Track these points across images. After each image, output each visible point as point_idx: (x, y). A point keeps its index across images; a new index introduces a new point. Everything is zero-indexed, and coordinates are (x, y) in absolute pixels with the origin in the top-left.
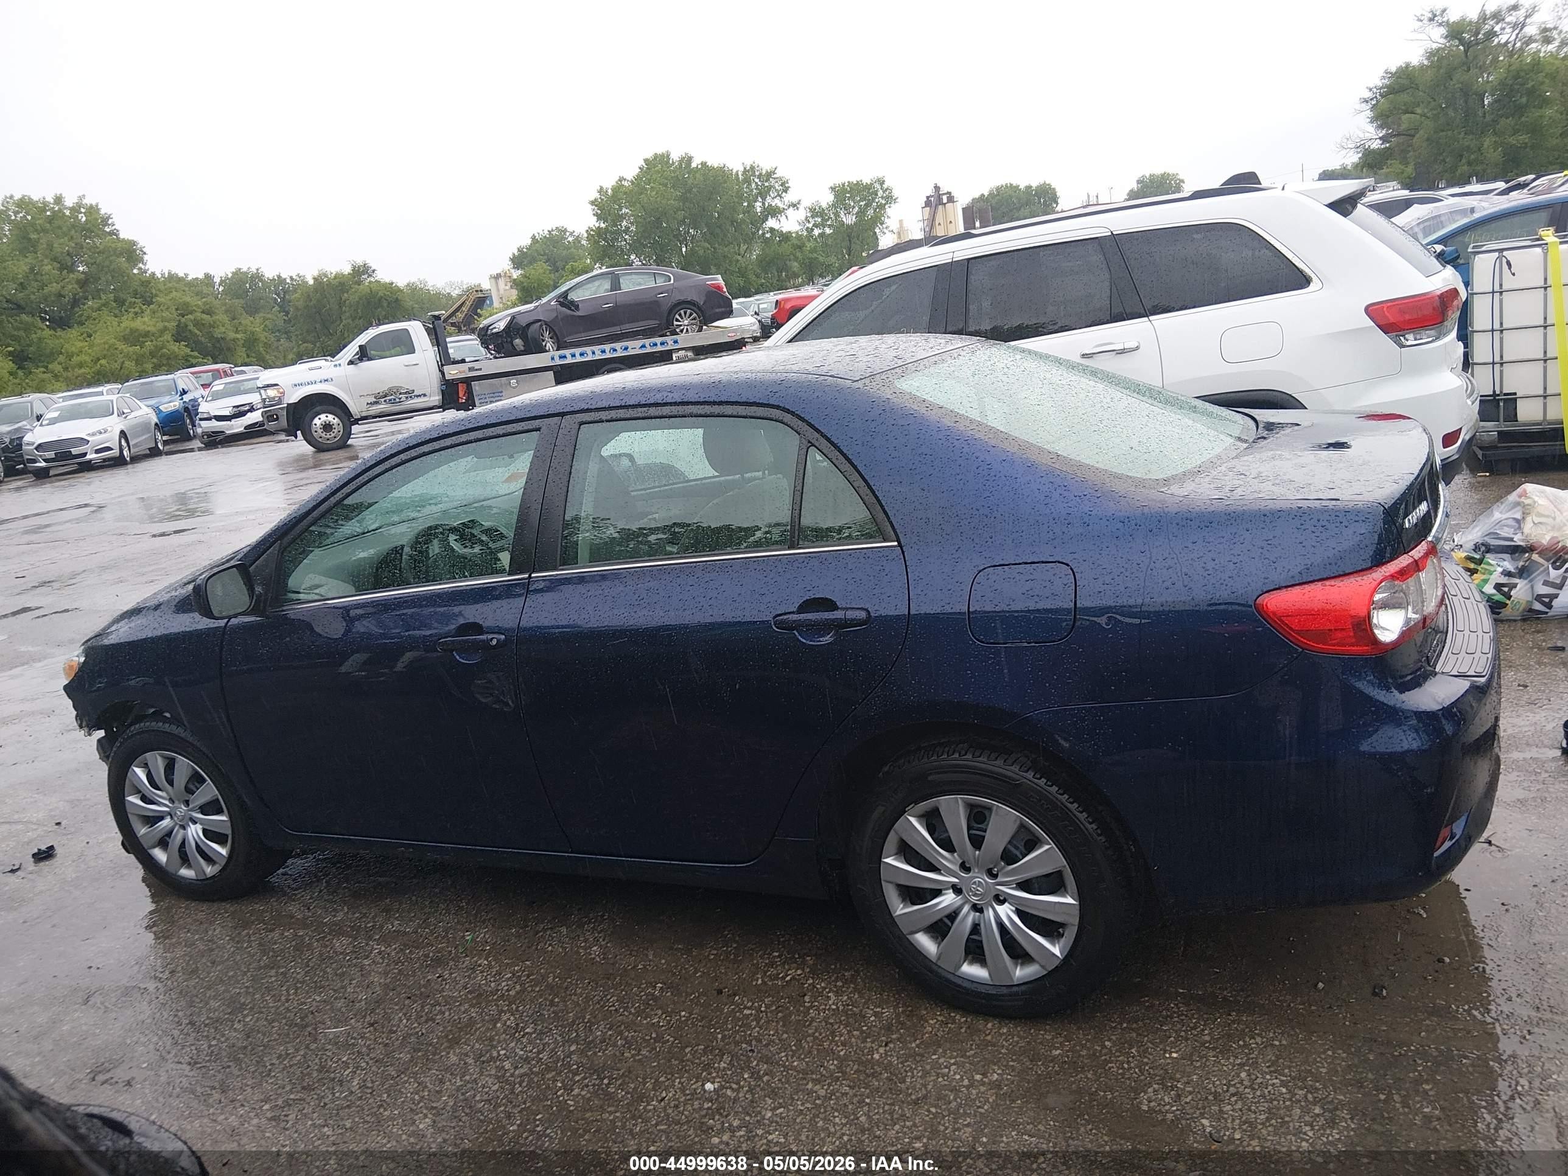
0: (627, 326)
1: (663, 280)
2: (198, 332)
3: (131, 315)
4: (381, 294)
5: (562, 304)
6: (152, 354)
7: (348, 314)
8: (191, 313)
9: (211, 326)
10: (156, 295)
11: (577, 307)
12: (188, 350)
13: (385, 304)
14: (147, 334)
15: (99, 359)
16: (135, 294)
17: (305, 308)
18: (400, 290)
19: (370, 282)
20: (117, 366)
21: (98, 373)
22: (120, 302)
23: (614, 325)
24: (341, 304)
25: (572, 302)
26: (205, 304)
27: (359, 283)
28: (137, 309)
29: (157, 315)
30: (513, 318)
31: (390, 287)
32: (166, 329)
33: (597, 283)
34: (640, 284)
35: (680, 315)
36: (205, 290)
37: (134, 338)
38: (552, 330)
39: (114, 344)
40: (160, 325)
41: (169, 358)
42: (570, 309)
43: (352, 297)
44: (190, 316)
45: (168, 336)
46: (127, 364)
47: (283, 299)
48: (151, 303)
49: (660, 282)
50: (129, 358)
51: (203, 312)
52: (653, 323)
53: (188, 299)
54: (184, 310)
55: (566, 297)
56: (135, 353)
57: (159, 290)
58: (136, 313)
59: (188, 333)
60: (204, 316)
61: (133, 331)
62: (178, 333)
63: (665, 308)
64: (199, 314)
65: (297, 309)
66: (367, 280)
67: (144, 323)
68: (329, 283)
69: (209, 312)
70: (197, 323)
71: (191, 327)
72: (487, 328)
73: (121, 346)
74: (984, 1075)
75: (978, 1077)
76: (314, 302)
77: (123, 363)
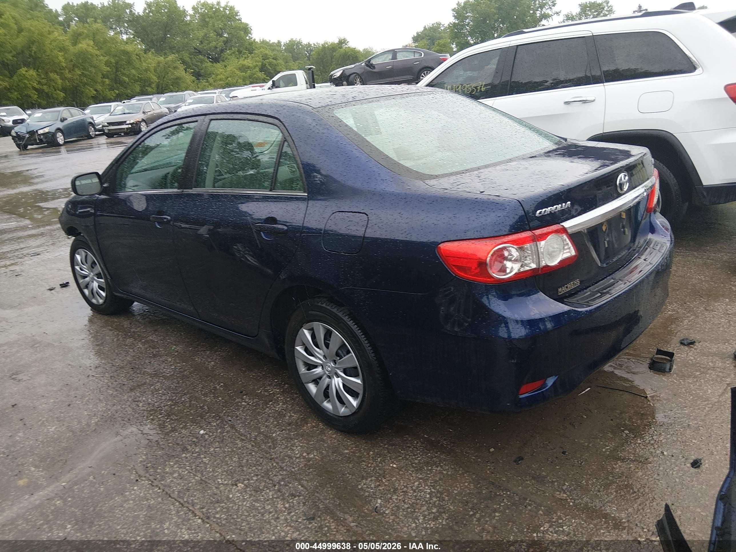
0: (397, 78)
1: (418, 55)
2: (270, 68)
3: (244, 58)
4: (349, 53)
5: (367, 65)
6: (250, 77)
7: (334, 63)
8: (268, 59)
9: (276, 65)
10: (255, 50)
11: (374, 68)
12: (265, 76)
13: (351, 58)
14: (249, 68)
15: (228, 78)
16: (246, 49)
17: (317, 59)
18: (359, 52)
19: (346, 48)
20: (235, 81)
21: (227, 84)
22: (240, 52)
23: (391, 77)
24: (332, 57)
25: (372, 65)
26: (274, 55)
27: (341, 48)
28: (246, 56)
29: (254, 59)
30: (344, 71)
31: (354, 50)
32: (257, 65)
33: (386, 56)
34: (407, 57)
35: (424, 74)
36: (277, 48)
37: (243, 69)
38: (361, 78)
39: (234, 71)
40: (255, 64)
41: (257, 79)
42: (370, 68)
43: (336, 54)
44: (267, 60)
45: (257, 69)
46: (239, 80)
47: (310, 54)
48: (252, 53)
49: (417, 56)
50: (240, 78)
51: (273, 59)
52: (409, 77)
53: (267, 52)
54: (265, 57)
55: (369, 62)
56: (243, 76)
57: (256, 47)
58: (245, 58)
59: (265, 68)
60: (274, 61)
61: (243, 66)
62: (262, 68)
63: (417, 70)
64: (271, 59)
65: (313, 59)
66: (344, 46)
67: (248, 62)
68: (328, 48)
69: (275, 59)
70: (270, 64)
71: (267, 66)
72: (332, 75)
73: (238, 72)
74: (308, 454)
75: (305, 454)
76: (321, 56)
77: (238, 80)
